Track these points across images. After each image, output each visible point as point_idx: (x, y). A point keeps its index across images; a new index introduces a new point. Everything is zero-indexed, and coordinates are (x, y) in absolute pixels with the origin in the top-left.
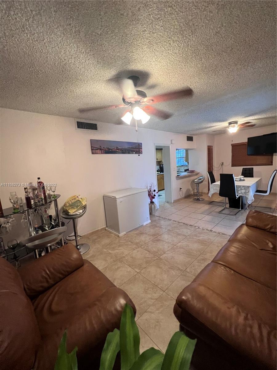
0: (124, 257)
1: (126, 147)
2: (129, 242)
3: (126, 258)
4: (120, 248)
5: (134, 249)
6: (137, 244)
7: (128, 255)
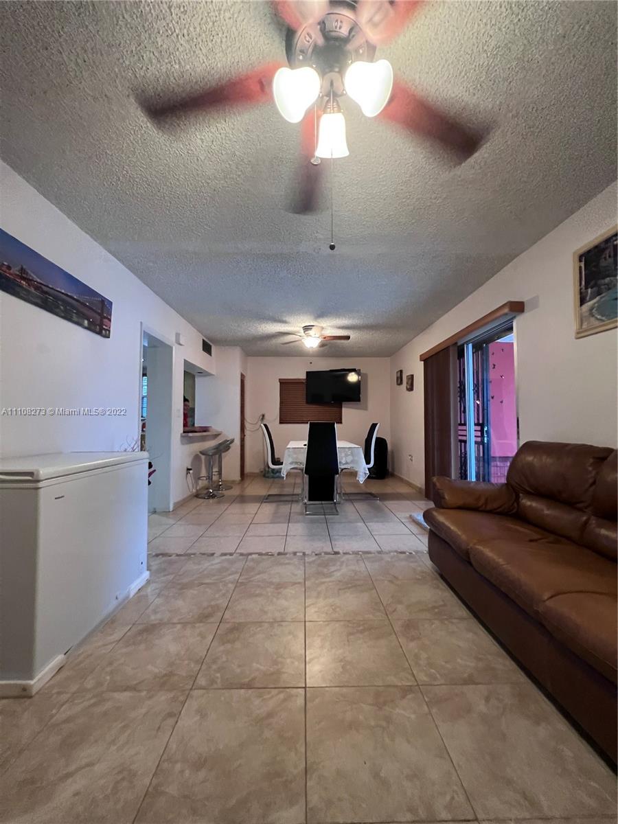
0: (153, 793)
1: (62, 288)
2: (116, 695)
3: (172, 790)
4: (85, 754)
5: (170, 715)
6: (164, 681)
7: (165, 765)
